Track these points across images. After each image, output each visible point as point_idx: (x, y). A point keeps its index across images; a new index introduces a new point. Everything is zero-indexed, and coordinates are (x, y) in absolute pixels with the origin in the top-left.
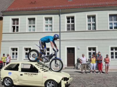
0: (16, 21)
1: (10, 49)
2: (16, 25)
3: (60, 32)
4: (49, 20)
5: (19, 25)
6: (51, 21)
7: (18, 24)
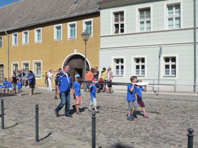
0: (119, 15)
1: (113, 61)
2: (120, 23)
3: (195, 29)
4: (174, 8)
5: (125, 22)
6: (178, 10)
7: (122, 19)
